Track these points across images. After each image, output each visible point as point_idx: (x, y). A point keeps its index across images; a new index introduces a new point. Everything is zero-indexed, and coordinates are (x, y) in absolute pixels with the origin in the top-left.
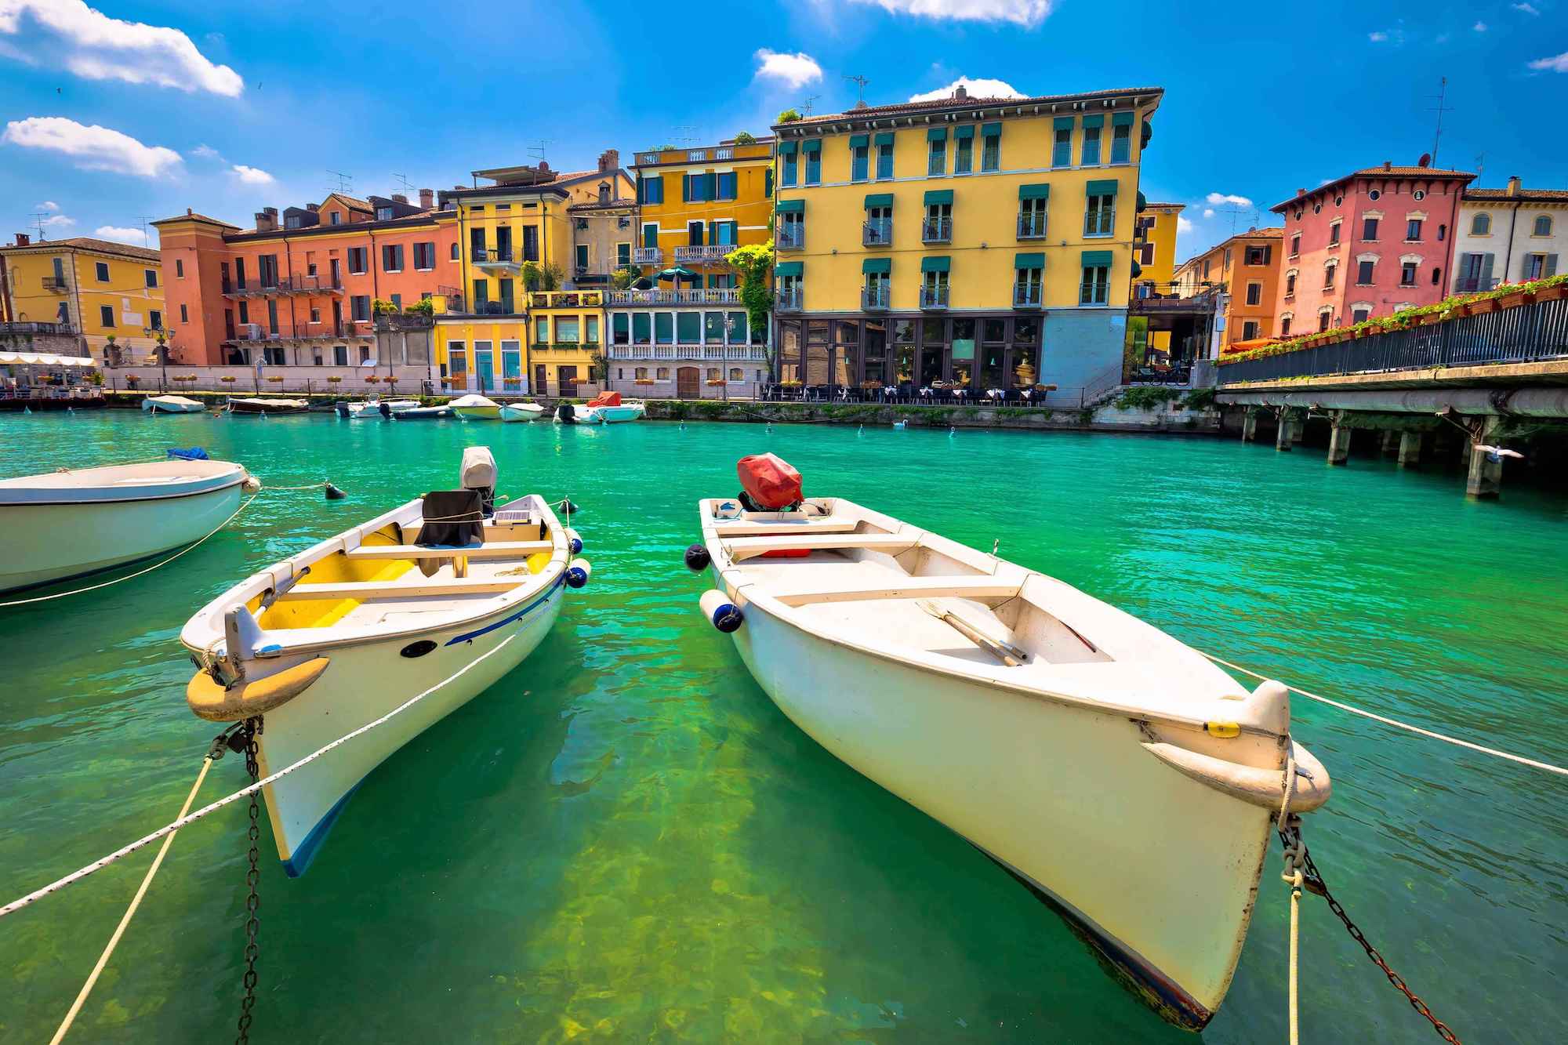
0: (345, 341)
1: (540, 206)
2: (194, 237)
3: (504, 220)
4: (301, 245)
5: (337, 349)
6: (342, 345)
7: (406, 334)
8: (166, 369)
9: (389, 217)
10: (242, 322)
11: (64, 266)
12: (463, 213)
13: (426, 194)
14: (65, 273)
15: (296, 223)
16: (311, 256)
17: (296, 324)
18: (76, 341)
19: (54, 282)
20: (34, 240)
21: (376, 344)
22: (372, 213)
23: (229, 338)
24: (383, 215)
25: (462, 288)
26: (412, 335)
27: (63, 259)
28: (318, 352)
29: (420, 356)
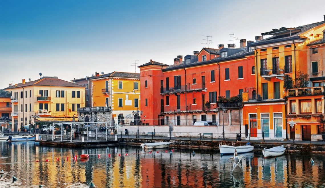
0: (206, 112)
1: (293, 46)
2: (152, 71)
3: (275, 54)
4: (191, 71)
5: (203, 116)
6: (204, 114)
7: (231, 111)
8: (139, 127)
9: (226, 56)
10: (167, 105)
11: (109, 84)
12: (257, 53)
13: (242, 41)
14: (109, 87)
15: (189, 62)
16: (194, 75)
17: (187, 105)
18: (110, 113)
19: (105, 90)
20: (100, 74)
21: (218, 114)
22: (219, 54)
23: (162, 112)
24: (224, 55)
25: (256, 88)
26: (233, 111)
27: (109, 81)
28: (195, 117)
29: (236, 121)
